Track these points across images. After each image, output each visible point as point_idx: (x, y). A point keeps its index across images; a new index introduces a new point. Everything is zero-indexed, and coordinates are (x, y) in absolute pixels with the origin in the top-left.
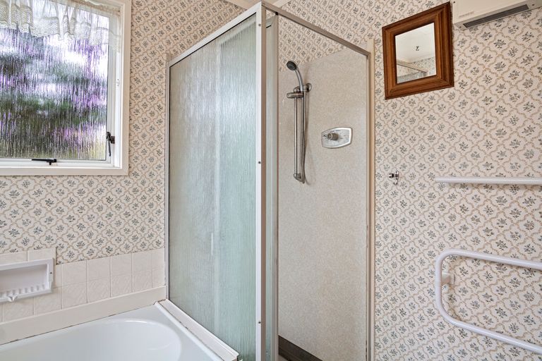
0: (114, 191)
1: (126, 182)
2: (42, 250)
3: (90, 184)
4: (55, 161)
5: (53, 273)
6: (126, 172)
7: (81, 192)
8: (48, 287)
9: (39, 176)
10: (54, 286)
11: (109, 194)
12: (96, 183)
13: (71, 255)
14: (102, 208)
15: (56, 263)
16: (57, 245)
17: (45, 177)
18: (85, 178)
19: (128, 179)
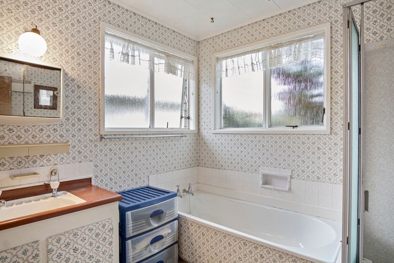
0: (321, 143)
1: (329, 138)
2: (286, 170)
3: (308, 138)
4: (296, 126)
5: (290, 182)
6: (329, 132)
7: (303, 143)
8: (287, 189)
9: (285, 134)
10: (290, 189)
11: (319, 145)
12: (311, 138)
13: (298, 176)
14: (315, 153)
15: (291, 178)
16: (292, 169)
17: (288, 134)
18: (305, 135)
19: (331, 136)
